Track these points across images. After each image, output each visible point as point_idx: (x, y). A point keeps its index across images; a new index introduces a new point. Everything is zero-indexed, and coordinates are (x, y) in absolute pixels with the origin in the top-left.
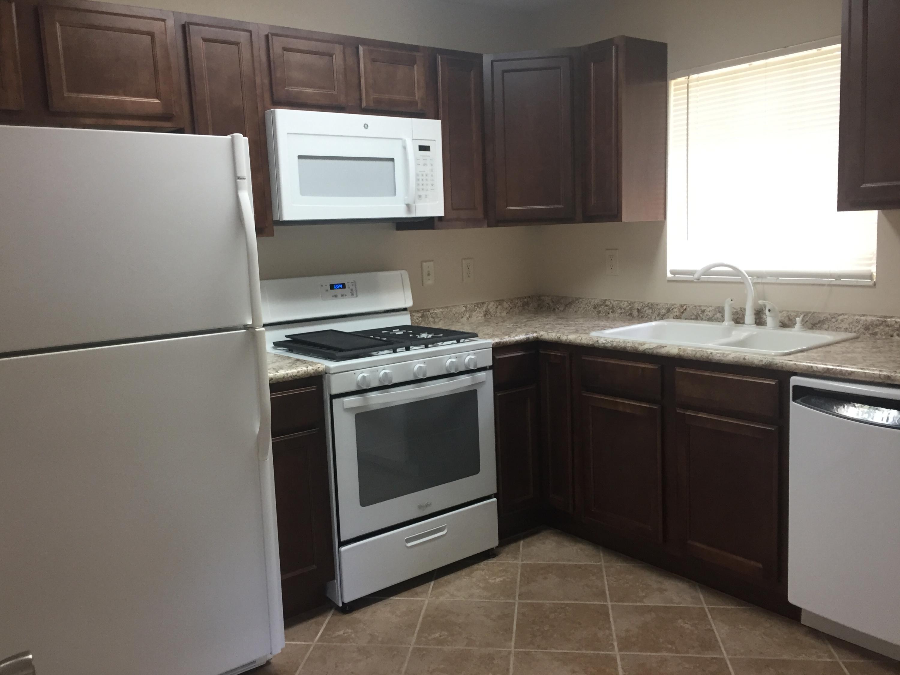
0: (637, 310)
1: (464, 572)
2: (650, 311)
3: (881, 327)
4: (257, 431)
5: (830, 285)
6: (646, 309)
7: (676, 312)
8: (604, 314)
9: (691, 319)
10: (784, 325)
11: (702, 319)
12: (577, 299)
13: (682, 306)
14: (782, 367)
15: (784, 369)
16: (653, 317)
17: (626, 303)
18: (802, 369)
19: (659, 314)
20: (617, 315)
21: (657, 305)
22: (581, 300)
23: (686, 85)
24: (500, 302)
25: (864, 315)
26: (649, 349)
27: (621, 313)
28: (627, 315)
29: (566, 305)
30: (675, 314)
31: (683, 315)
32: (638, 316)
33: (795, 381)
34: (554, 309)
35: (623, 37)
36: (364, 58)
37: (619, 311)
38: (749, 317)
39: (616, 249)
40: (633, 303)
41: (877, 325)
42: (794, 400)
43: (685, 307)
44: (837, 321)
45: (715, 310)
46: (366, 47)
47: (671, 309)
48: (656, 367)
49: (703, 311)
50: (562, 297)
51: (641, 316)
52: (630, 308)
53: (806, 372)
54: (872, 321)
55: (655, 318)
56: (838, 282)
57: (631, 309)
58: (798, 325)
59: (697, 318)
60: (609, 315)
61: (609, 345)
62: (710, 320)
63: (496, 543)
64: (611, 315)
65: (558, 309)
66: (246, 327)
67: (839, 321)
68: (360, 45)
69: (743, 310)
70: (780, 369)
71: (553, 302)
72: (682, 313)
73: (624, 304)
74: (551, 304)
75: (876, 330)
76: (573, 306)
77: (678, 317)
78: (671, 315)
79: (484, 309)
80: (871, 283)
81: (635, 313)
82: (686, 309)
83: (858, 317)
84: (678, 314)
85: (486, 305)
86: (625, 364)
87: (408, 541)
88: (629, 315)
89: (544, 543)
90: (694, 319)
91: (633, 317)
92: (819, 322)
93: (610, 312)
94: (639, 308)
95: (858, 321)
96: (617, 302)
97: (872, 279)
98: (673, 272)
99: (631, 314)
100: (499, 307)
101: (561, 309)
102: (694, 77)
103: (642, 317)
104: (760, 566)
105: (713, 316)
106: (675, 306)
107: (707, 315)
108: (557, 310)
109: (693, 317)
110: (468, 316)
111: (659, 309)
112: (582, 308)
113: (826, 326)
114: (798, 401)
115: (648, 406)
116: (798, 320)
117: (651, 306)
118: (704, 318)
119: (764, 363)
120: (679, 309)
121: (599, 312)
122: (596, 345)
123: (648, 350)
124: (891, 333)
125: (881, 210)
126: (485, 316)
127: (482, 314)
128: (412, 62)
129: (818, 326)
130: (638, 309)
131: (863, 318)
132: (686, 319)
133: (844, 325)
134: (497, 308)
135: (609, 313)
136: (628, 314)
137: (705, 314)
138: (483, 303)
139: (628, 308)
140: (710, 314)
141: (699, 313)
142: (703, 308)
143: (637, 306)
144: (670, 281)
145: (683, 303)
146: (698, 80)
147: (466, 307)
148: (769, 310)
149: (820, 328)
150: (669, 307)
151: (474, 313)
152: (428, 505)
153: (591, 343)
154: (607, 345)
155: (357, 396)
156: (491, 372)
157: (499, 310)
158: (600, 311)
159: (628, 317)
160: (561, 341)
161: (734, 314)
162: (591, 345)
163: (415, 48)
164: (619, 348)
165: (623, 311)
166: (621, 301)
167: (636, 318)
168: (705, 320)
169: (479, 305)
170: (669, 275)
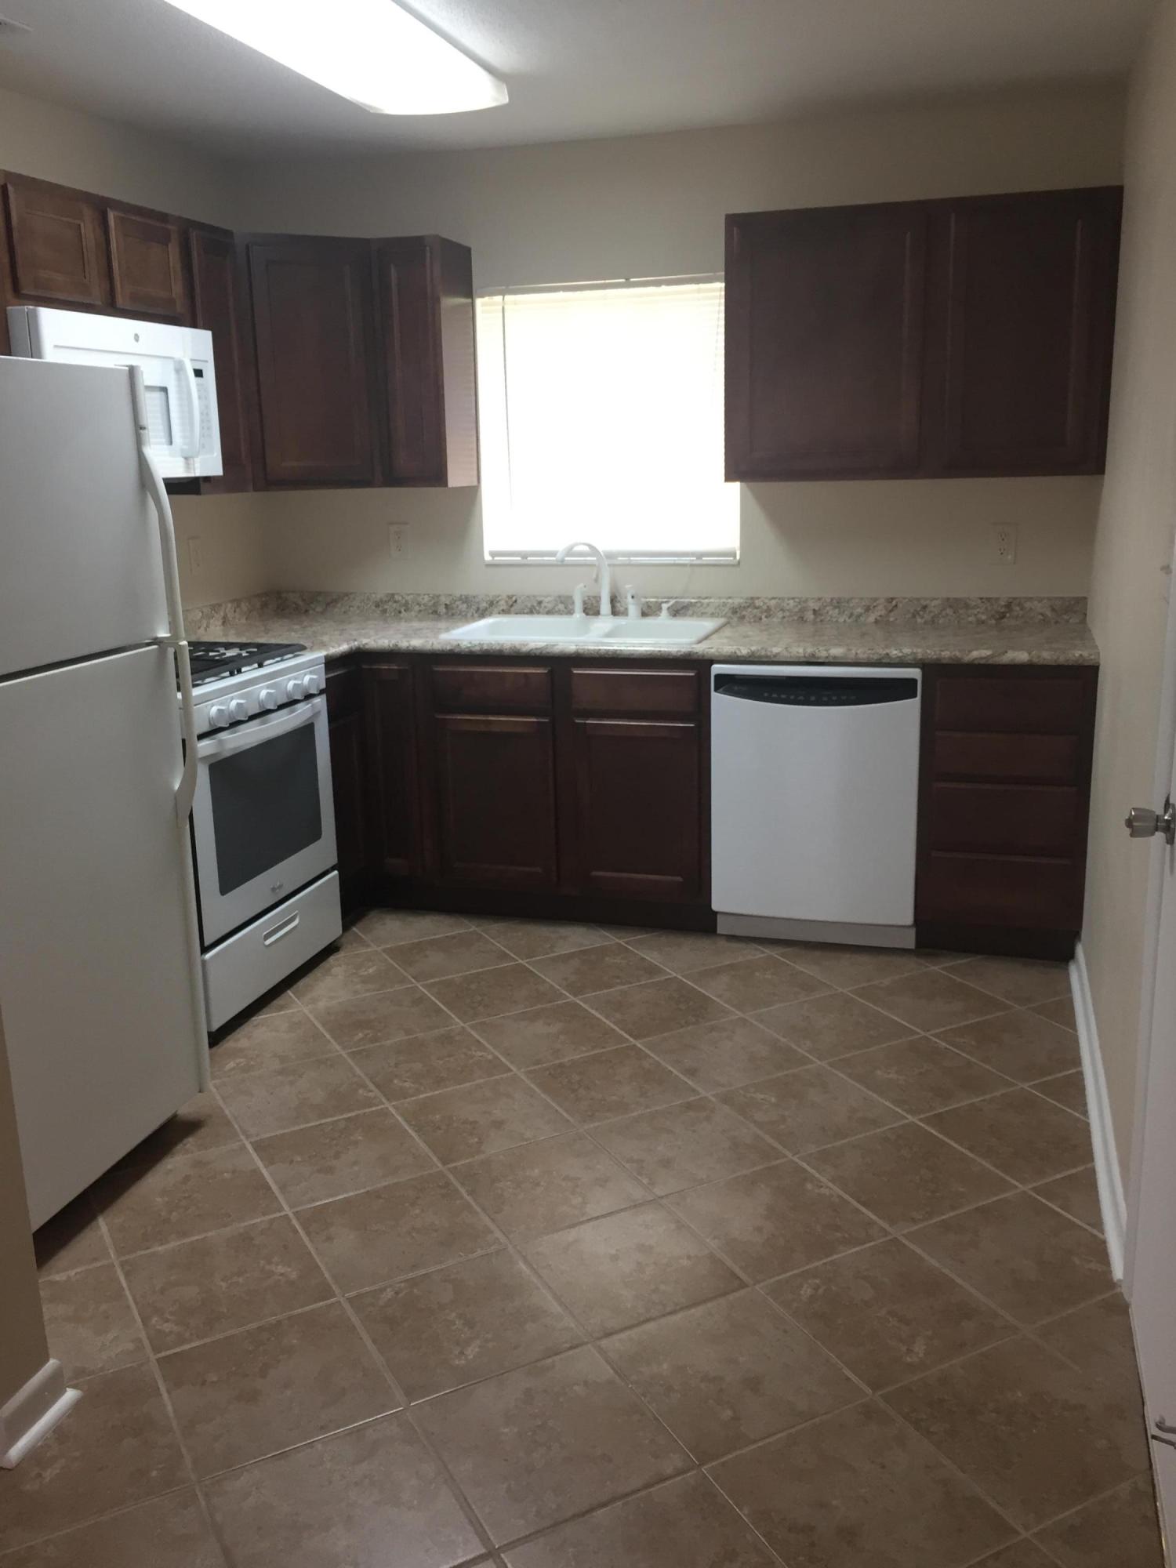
0: (444, 606)
1: (318, 972)
2: (465, 605)
3: (750, 610)
4: (177, 787)
5: (692, 565)
6: (458, 603)
7: (503, 605)
8: (393, 614)
9: (524, 613)
10: (644, 614)
11: (538, 613)
12: (347, 595)
13: (510, 597)
14: (703, 656)
15: (706, 658)
16: (469, 615)
17: (426, 597)
18: (725, 656)
19: (478, 609)
20: (413, 613)
21: (474, 597)
22: (352, 596)
23: (501, 307)
24: (237, 602)
25: (730, 598)
26: (536, 649)
27: (420, 611)
28: (429, 614)
29: (328, 604)
30: (501, 608)
31: (513, 609)
32: (447, 613)
33: (717, 669)
34: (307, 611)
35: (437, 237)
36: (116, 229)
37: (417, 608)
38: (605, 607)
39: (406, 523)
40: (438, 596)
41: (744, 607)
42: (716, 690)
43: (514, 599)
44: (702, 605)
45: (556, 600)
46: (116, 213)
47: (495, 602)
48: (546, 671)
49: (540, 603)
50: (320, 593)
51: (450, 614)
52: (434, 603)
53: (729, 659)
54: (739, 604)
55: (473, 615)
56: (699, 562)
57: (435, 605)
58: (664, 613)
59: (531, 611)
60: (402, 615)
61: (478, 648)
62: (549, 613)
63: (340, 931)
64: (404, 614)
65: (314, 610)
66: (156, 641)
67: (705, 606)
68: (108, 209)
69: (598, 599)
70: (700, 658)
71: (304, 600)
72: (512, 606)
73: (423, 599)
74: (300, 602)
75: (744, 613)
76: (339, 605)
77: (504, 612)
78: (496, 610)
79: (222, 614)
80: (735, 562)
81: (442, 609)
82: (516, 601)
83: (725, 600)
84: (505, 607)
85: (223, 608)
86: (500, 671)
87: (267, 937)
88: (432, 613)
89: (384, 924)
90: (527, 613)
91: (439, 615)
92: (683, 608)
93: (403, 610)
94: (448, 603)
95: (725, 604)
96: (412, 596)
97: (735, 556)
98: (493, 554)
99: (435, 612)
100: (238, 610)
101: (319, 609)
102: (508, 298)
103: (453, 615)
104: (679, 879)
105: (553, 608)
106: (500, 598)
107: (545, 607)
108: (311, 612)
109: (525, 611)
110: (205, 625)
111: (478, 603)
112: (355, 608)
113: (690, 612)
114: (721, 690)
115: (535, 720)
116: (665, 606)
117: (466, 600)
118: (541, 610)
119: (682, 653)
120: (507, 602)
121: (385, 611)
122: (457, 650)
123: (535, 651)
124: (759, 614)
125: (741, 481)
126: (224, 623)
127: (220, 623)
128: (165, 240)
129: (681, 612)
130: (446, 605)
131: (730, 601)
132: (517, 614)
133: (710, 610)
134: (235, 611)
135: (400, 612)
136: (430, 611)
137: (543, 605)
138: (220, 605)
139: (430, 604)
140: (550, 606)
141: (535, 604)
142: (539, 599)
143: (443, 600)
144: (489, 565)
145: (510, 594)
146: (515, 303)
147: (202, 612)
148: (633, 597)
149: (685, 615)
150: (491, 599)
151: (212, 621)
152: (280, 887)
153: (448, 648)
154: (473, 649)
155: (208, 739)
156: (324, 697)
157: (237, 615)
158: (386, 609)
159: (431, 616)
160: (399, 649)
161: (585, 603)
162: (450, 650)
163: (163, 217)
164: (492, 651)
165: (423, 607)
166: (419, 595)
167: (445, 616)
168: (543, 614)
169: (215, 608)
170: (488, 558)
